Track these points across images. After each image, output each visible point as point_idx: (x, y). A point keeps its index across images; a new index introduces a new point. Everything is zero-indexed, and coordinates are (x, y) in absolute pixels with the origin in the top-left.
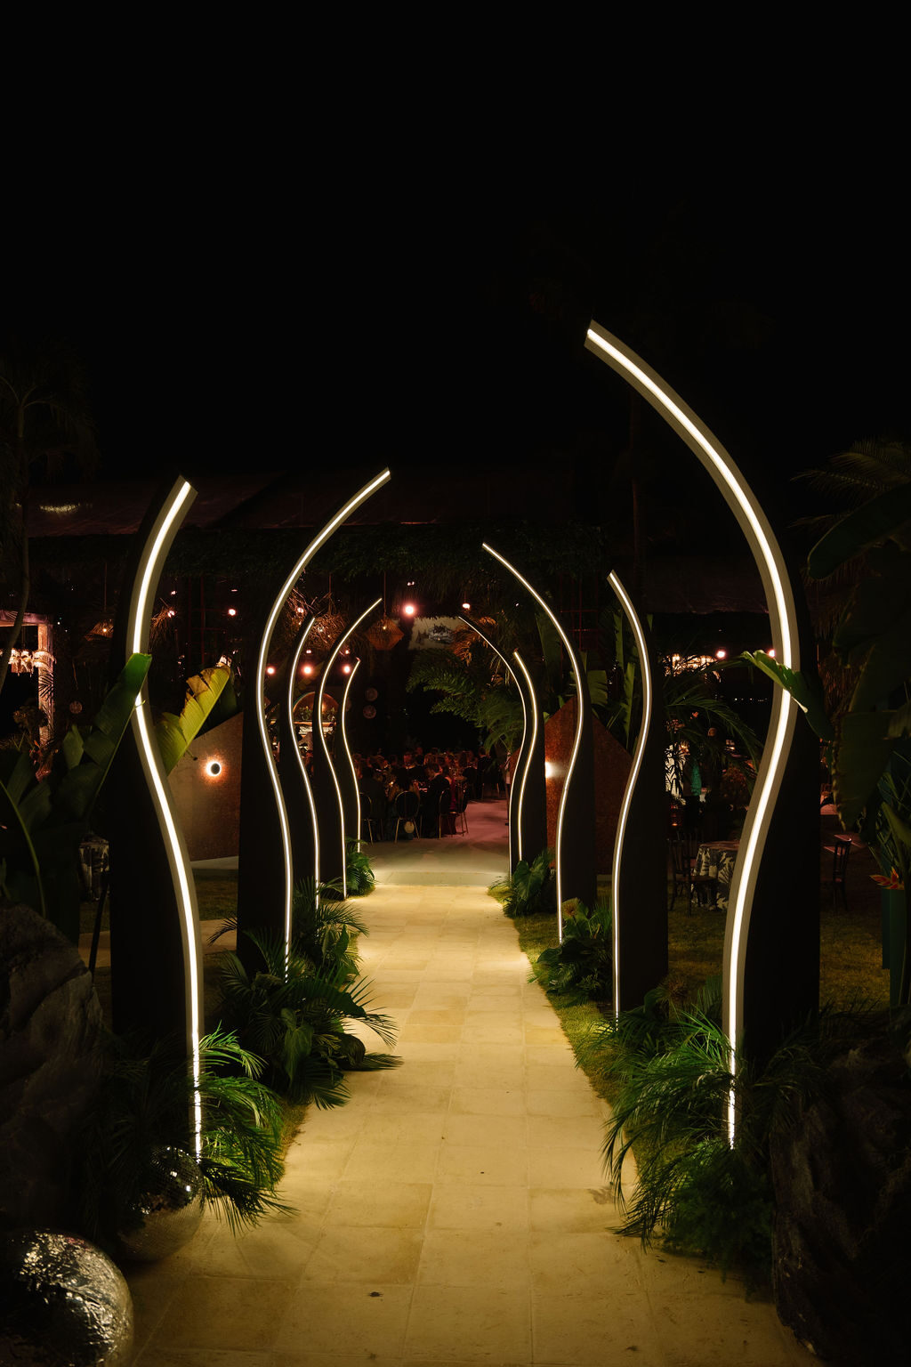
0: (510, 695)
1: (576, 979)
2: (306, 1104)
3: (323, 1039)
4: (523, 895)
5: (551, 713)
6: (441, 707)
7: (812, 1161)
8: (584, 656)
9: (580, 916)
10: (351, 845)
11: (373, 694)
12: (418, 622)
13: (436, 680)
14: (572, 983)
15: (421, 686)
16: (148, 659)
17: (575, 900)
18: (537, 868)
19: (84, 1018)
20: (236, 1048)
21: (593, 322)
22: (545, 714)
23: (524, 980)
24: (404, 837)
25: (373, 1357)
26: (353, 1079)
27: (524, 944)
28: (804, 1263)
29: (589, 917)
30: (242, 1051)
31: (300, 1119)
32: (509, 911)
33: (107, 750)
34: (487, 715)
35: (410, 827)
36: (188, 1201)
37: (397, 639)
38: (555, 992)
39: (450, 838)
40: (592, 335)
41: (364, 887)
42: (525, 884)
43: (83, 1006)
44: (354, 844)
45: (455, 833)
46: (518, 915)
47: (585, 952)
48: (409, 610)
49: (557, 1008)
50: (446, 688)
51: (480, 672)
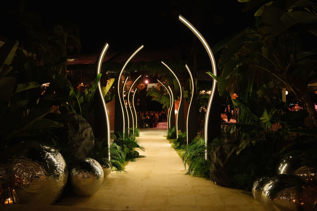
0: (168, 96)
1: (180, 145)
2: (128, 161)
3: (131, 151)
4: (170, 135)
5: (176, 100)
6: (153, 99)
7: (216, 153)
8: (183, 88)
9: (181, 134)
10: (135, 127)
11: (139, 100)
12: (148, 84)
13: (152, 94)
14: (179, 146)
15: (149, 95)
16: (101, 74)
17: (180, 130)
18: (173, 130)
19: (91, 135)
20: (116, 145)
21: (180, 15)
22: (175, 100)
23: (170, 147)
24: (146, 128)
25: (142, 186)
26: (137, 159)
27: (170, 143)
28: (214, 169)
29: (183, 134)
30: (117, 146)
31: (128, 163)
32: (168, 139)
33: (93, 90)
34: (163, 101)
35: (147, 125)
36: (109, 167)
37: (144, 87)
38: (176, 148)
39: (155, 128)
40: (180, 17)
41: (138, 135)
42: (171, 132)
43: (91, 133)
44: (136, 126)
45: (156, 127)
46: (169, 139)
47: (182, 140)
48: (147, 82)
49: (176, 150)
50: (154, 95)
51: (162, 91)
